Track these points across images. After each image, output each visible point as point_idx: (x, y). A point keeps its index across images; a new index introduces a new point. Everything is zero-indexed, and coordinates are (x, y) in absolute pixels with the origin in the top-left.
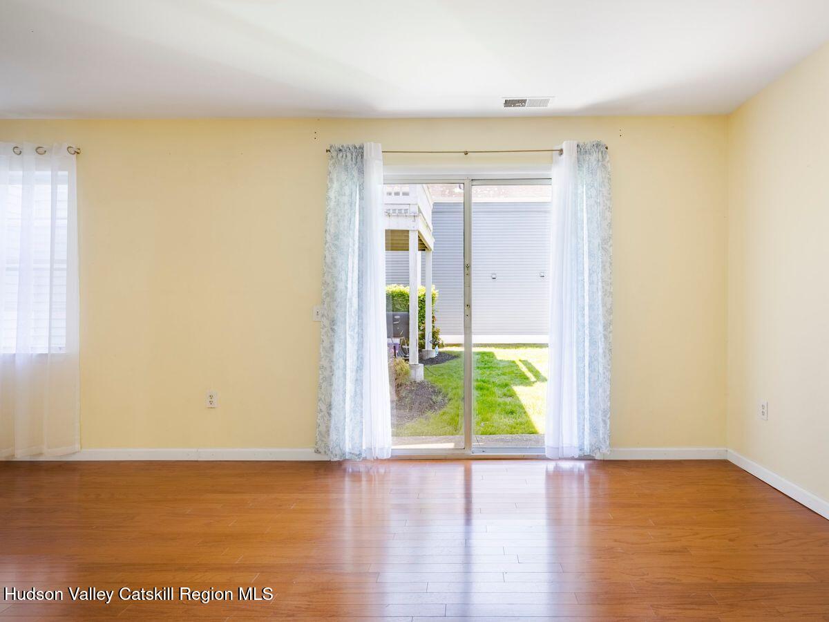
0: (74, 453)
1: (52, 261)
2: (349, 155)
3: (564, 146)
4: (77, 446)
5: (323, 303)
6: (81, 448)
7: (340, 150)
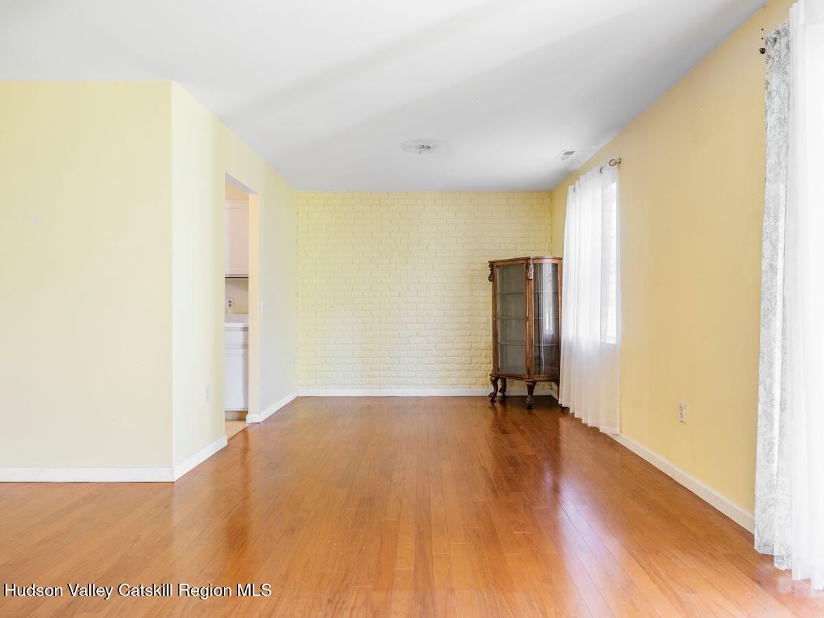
4: (619, 430)
6: (621, 432)
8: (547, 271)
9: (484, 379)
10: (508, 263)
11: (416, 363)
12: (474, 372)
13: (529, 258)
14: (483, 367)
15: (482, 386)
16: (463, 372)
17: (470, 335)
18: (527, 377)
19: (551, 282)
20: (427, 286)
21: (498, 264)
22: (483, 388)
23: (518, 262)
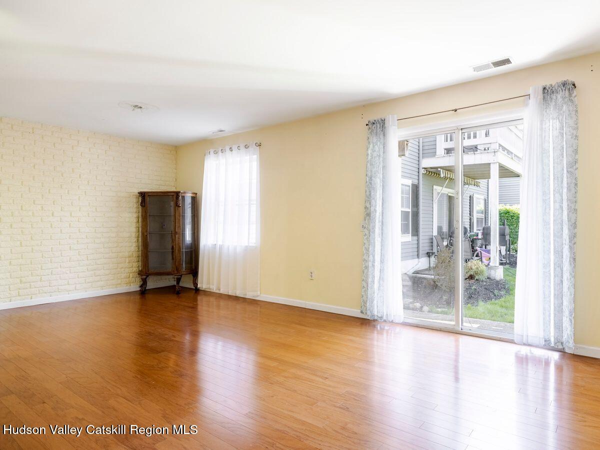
0: (258, 296)
1: (250, 200)
2: (378, 125)
3: (531, 91)
4: (259, 293)
5: (365, 220)
6: (260, 294)
7: (374, 123)
8: (188, 201)
9: (127, 280)
10: (159, 194)
11: (68, 272)
12: (119, 275)
13: (179, 192)
14: (127, 270)
15: (126, 285)
16: (110, 275)
17: (117, 247)
18: (176, 272)
19: (190, 209)
20: (80, 208)
21: (149, 194)
22: (127, 285)
23: (169, 194)
